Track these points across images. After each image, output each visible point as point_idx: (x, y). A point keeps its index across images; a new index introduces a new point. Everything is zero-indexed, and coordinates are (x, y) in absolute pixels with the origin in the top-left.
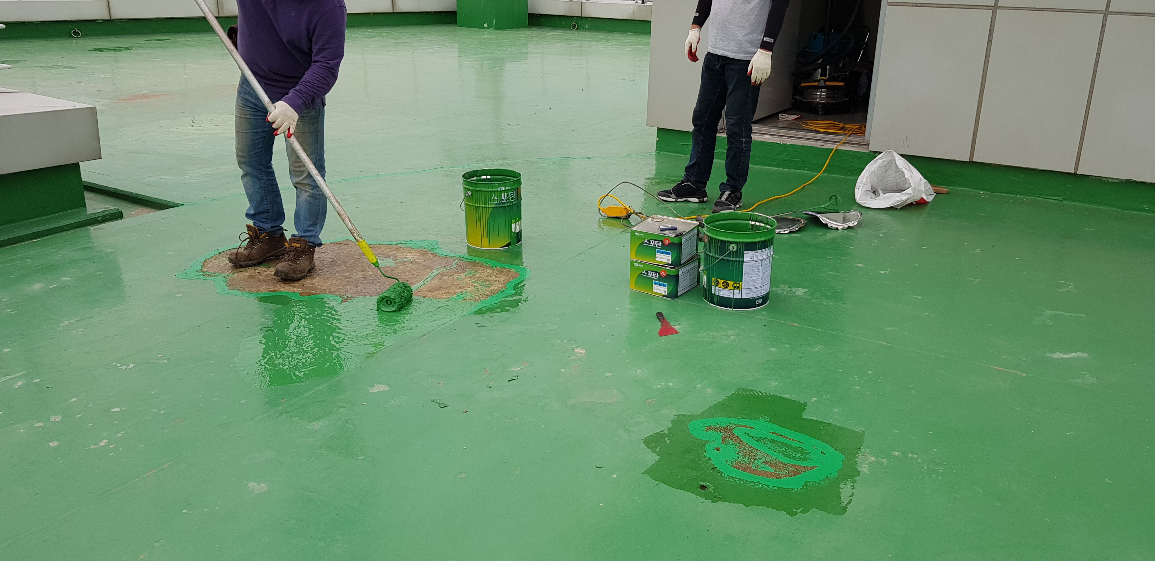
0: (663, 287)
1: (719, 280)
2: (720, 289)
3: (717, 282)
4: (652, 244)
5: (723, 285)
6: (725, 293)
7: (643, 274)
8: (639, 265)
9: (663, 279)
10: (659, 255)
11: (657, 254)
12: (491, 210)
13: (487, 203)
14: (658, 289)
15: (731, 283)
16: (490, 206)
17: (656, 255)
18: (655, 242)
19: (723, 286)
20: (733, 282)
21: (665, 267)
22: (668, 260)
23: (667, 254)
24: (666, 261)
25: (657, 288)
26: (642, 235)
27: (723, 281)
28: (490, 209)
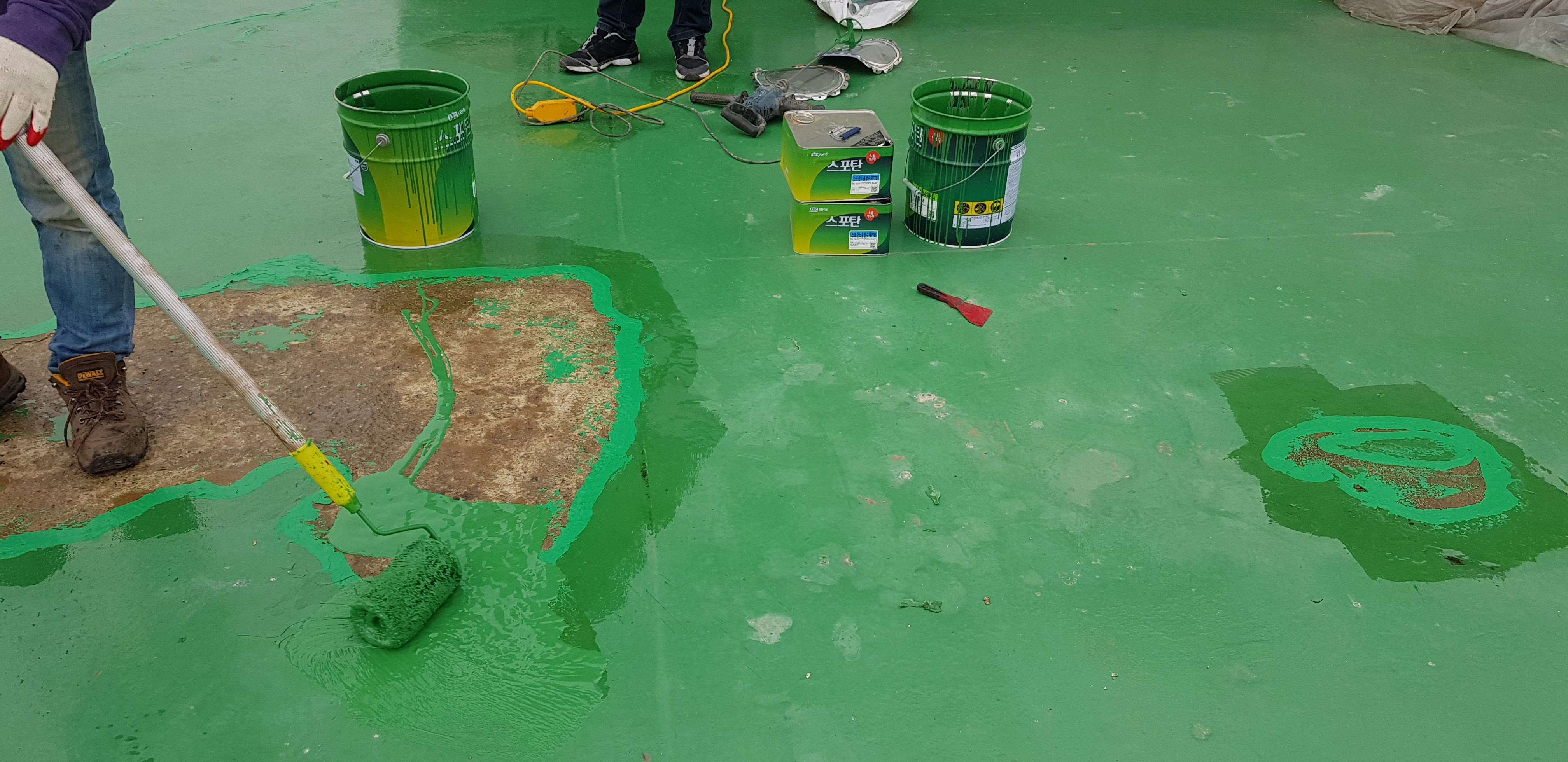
0: (869, 237)
1: (969, 204)
2: (969, 217)
3: (966, 208)
4: (845, 167)
5: (977, 209)
6: (979, 222)
7: (828, 223)
8: (820, 210)
9: (866, 224)
10: (857, 184)
11: (854, 184)
12: (440, 165)
13: (431, 152)
14: (859, 243)
15: (988, 204)
16: (437, 157)
17: (852, 186)
18: (850, 163)
19: (976, 211)
20: (992, 202)
21: (869, 201)
22: (874, 189)
23: (872, 179)
24: (869, 191)
25: (858, 241)
26: (826, 154)
27: (976, 204)
28: (437, 162)
